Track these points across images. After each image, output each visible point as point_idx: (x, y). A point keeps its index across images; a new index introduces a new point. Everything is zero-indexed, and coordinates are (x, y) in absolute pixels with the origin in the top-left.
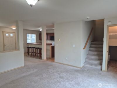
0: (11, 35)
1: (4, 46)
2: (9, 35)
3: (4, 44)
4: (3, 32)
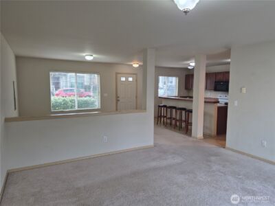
0: (130, 79)
1: (117, 101)
2: (127, 79)
3: (117, 97)
4: (117, 74)
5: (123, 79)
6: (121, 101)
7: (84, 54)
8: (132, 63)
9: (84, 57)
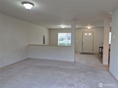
0: (90, 34)
1: (83, 44)
2: (88, 34)
3: (82, 42)
4: (83, 32)
5: (86, 34)
6: (84, 44)
7: (61, 26)
8: (87, 27)
9: (61, 27)
